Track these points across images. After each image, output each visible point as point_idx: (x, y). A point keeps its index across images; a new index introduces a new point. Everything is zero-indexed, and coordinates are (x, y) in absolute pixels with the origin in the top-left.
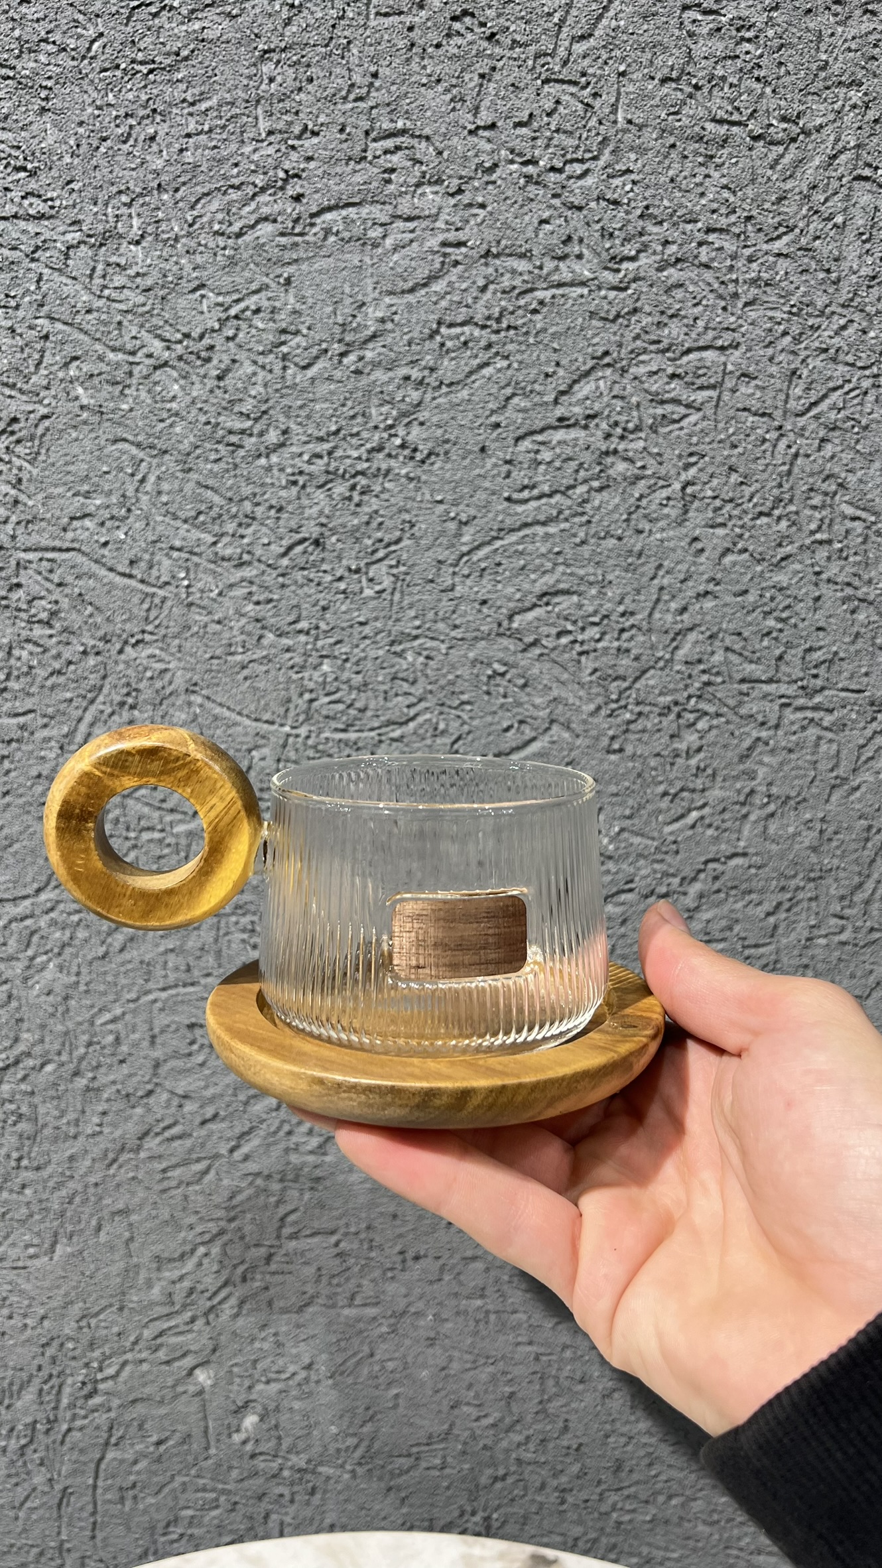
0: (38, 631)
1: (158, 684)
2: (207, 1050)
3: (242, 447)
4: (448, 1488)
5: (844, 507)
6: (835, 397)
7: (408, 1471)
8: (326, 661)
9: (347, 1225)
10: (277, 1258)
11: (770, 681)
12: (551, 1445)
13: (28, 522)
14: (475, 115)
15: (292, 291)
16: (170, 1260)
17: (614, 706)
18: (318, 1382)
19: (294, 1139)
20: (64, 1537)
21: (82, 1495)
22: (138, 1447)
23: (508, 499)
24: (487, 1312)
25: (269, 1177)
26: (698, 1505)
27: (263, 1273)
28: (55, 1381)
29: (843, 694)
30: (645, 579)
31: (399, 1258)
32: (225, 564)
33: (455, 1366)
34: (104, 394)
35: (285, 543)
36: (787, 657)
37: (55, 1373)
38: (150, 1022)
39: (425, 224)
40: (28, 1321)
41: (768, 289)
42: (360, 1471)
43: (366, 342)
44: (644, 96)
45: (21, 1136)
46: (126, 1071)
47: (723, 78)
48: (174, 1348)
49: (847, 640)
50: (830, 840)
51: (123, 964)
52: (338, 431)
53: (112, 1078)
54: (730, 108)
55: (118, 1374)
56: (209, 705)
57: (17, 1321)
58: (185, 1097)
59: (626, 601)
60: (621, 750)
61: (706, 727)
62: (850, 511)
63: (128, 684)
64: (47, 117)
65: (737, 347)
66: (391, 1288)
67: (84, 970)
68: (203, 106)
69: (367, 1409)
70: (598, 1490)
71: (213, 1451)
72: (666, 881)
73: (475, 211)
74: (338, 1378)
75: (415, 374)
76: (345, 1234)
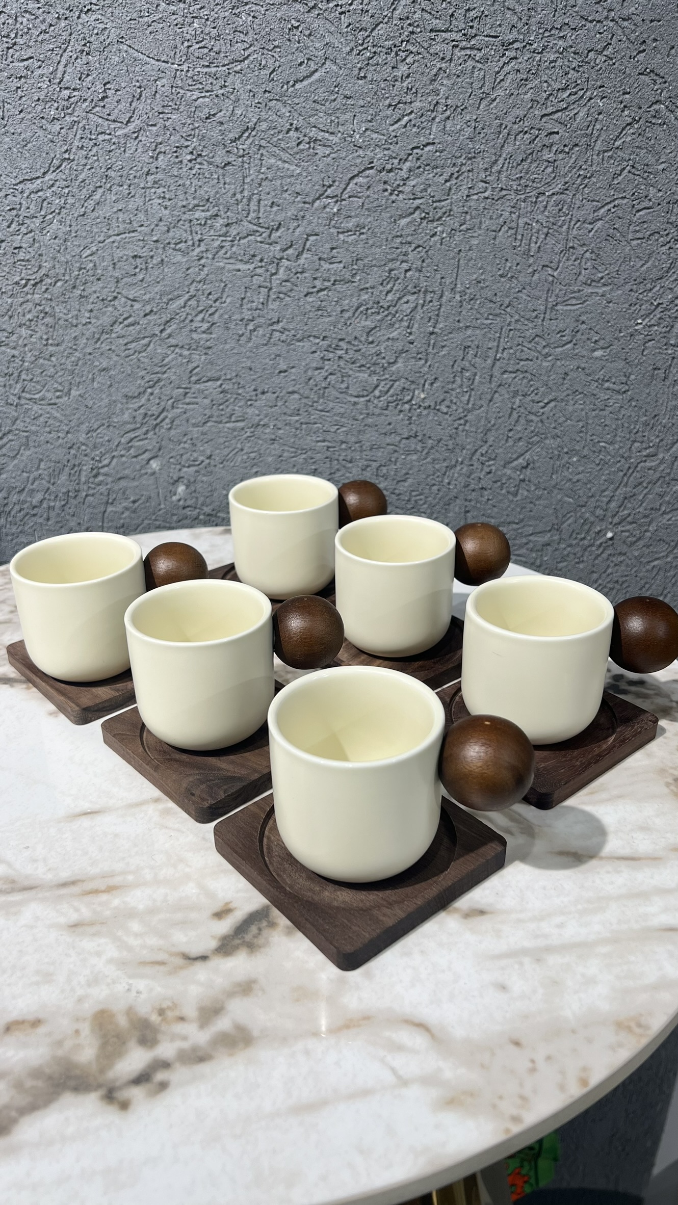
1: (102, 38)
8: (196, 20)
9: (225, 374)
10: (189, 395)
11: (447, 31)
16: (133, 397)
17: (361, 48)
18: (215, 466)
19: (194, 325)
22: (124, 504)
24: (301, 423)
25: (182, 347)
27: (183, 404)
28: (76, 469)
29: (487, 39)
31: (254, 393)
33: (285, 454)
36: (455, 14)
37: (77, 463)
38: (112, 255)
40: (60, 434)
45: (47, 325)
46: (101, 285)
48: (138, 448)
50: (480, 133)
51: (94, 219)
53: (94, 289)
55: (110, 463)
56: (131, 51)
57: (53, 435)
58: (134, 300)
60: (365, 77)
61: (412, 61)
63: (84, 39)
66: (250, 411)
67: (74, 224)
71: (162, 506)
72: (391, 161)
74: (225, 463)
76: (225, 380)
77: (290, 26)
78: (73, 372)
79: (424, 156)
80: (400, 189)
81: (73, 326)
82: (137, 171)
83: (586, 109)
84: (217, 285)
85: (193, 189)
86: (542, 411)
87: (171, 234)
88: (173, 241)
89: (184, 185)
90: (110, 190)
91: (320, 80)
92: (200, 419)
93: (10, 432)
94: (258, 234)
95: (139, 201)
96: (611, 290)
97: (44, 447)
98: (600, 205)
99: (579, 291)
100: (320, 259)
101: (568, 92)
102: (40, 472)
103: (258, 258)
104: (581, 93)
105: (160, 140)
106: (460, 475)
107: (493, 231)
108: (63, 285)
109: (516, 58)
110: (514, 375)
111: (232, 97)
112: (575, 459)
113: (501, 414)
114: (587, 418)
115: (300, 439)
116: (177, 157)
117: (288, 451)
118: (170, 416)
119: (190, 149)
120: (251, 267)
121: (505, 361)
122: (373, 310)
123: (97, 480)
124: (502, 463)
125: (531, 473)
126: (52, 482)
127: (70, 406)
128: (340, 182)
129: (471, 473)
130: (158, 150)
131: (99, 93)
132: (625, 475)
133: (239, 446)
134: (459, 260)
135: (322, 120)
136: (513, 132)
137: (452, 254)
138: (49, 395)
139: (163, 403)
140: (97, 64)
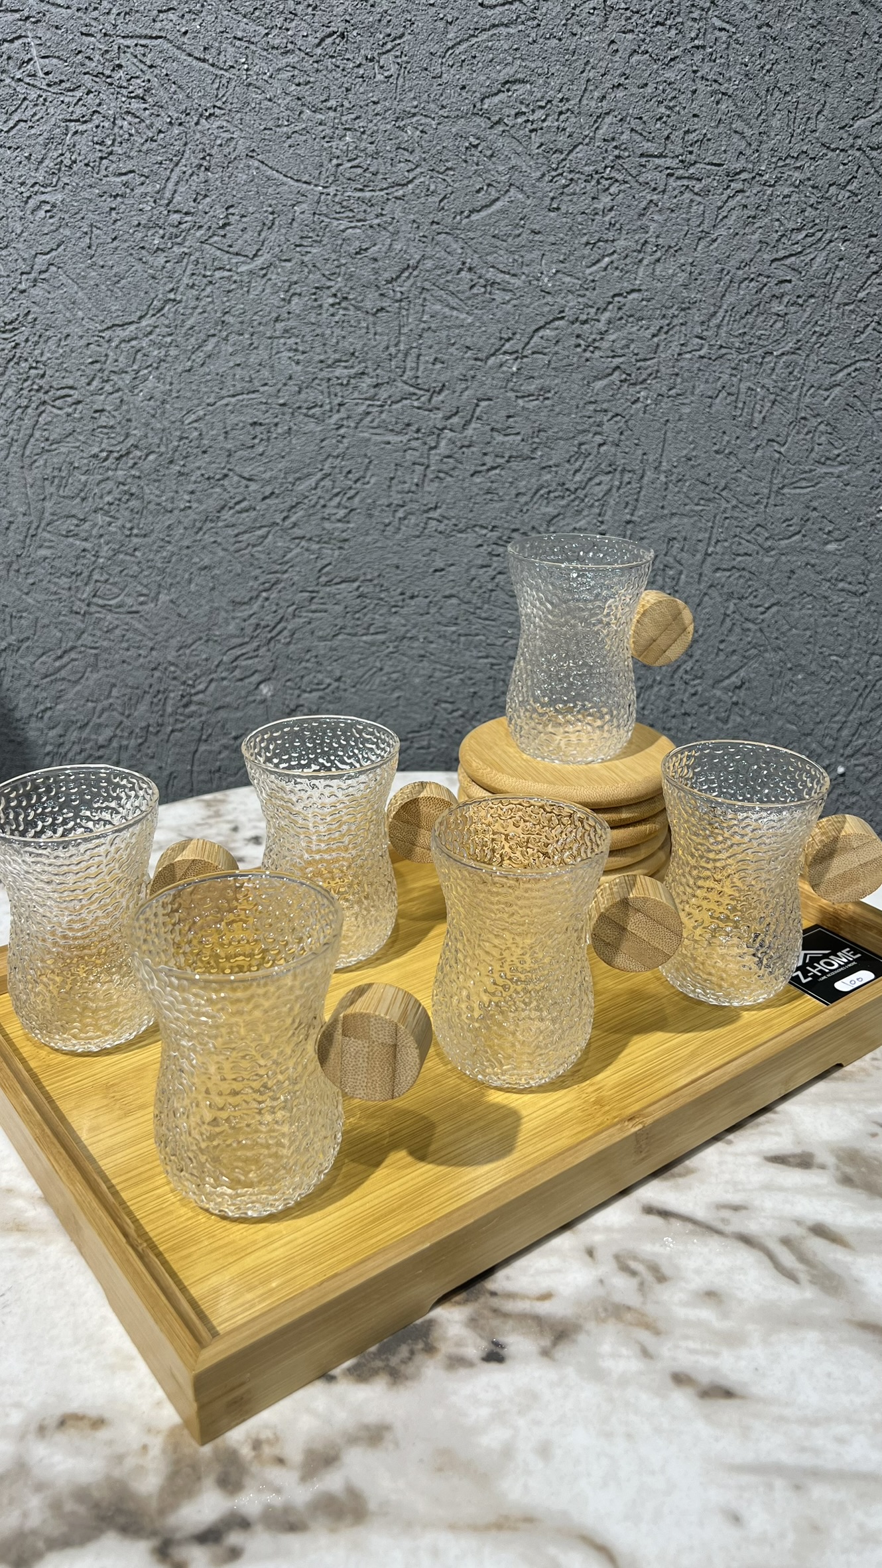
77: (467, 144)
79: (628, 305)
80: (597, 344)
81: (167, 511)
82: (264, 317)
83: (824, 253)
84: (359, 460)
85: (334, 340)
86: (761, 617)
87: (303, 396)
88: (305, 405)
89: (323, 335)
90: (226, 339)
91: (502, 211)
93: (73, 648)
94: (414, 397)
95: (263, 354)
96: (849, 470)
97: (119, 668)
98: (838, 368)
99: (811, 471)
100: (492, 429)
101: (804, 233)
102: (111, 701)
103: (414, 428)
104: (819, 234)
105: (295, 278)
106: (658, 696)
107: (710, 397)
108: (156, 459)
109: (742, 191)
110: (728, 574)
111: (390, 228)
112: (800, 677)
113: (712, 621)
114: (817, 626)
115: (456, 654)
116: (316, 300)
117: (441, 670)
118: (289, 627)
119: (333, 290)
120: (405, 438)
121: (718, 557)
122: (556, 494)
123: (187, 711)
124: (711, 682)
125: (746, 695)
127: (157, 615)
128: (522, 335)
129: (671, 696)
130: (292, 291)
131: (219, 219)
132: (861, 695)
133: (378, 664)
134: (665, 433)
135: (503, 259)
136: (737, 280)
137: (658, 425)
138: (130, 601)
139: (281, 611)
140: (218, 183)
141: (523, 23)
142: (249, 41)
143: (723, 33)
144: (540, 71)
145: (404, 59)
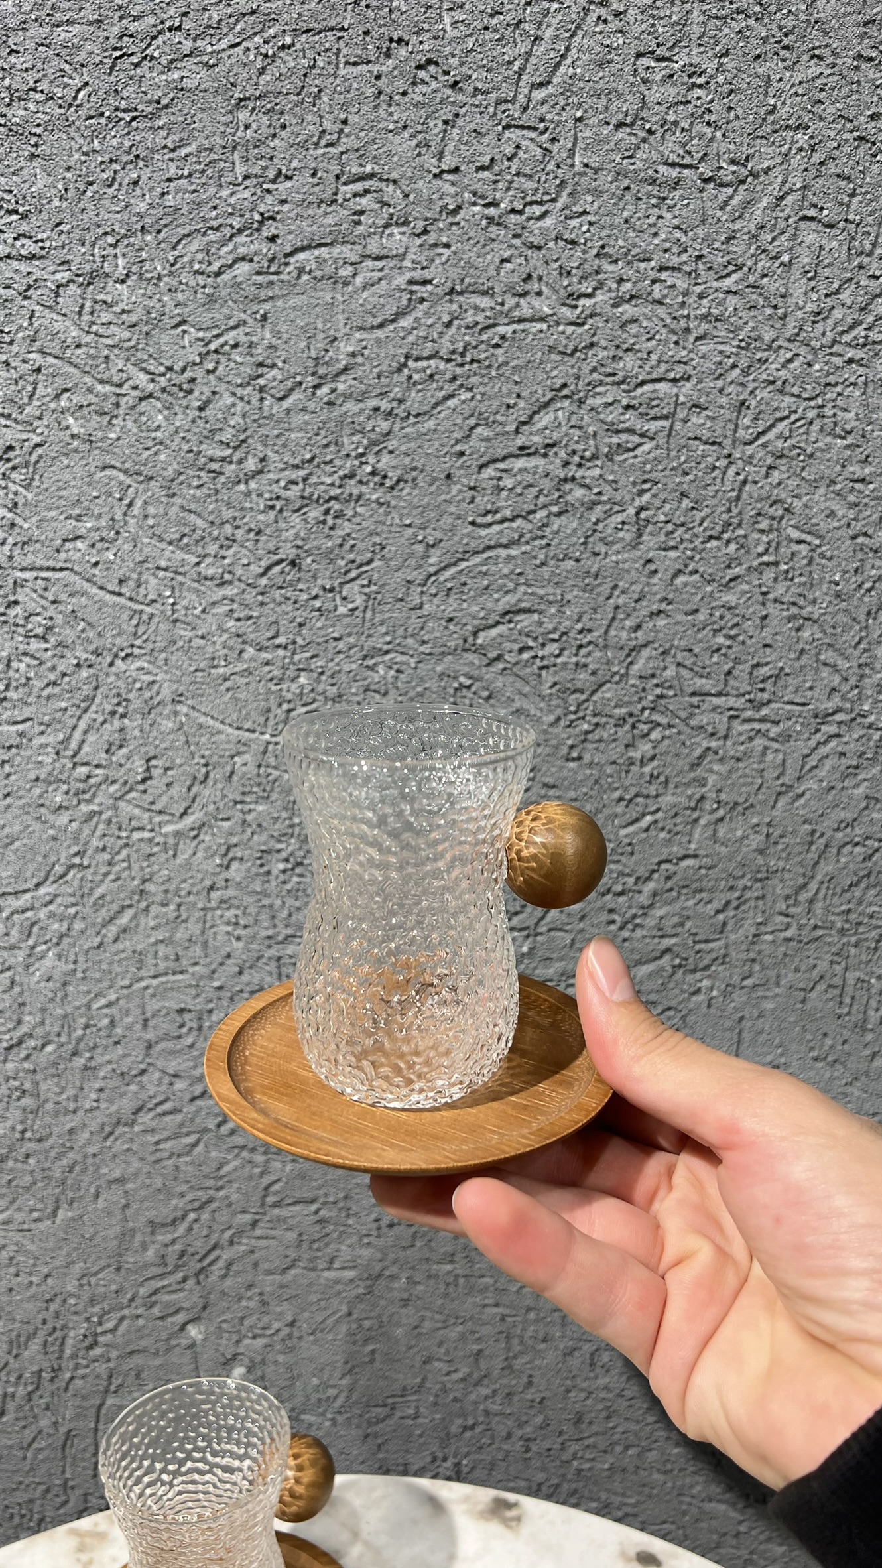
0: (35, 645)
1: (147, 695)
2: (195, 1033)
3: (222, 473)
4: (421, 1436)
5: (790, 531)
6: (781, 426)
7: (383, 1420)
8: (302, 674)
9: (326, 1195)
10: (261, 1224)
11: (719, 694)
12: (516, 1398)
13: (24, 543)
14: (439, 160)
15: (268, 327)
16: (164, 1225)
17: (573, 717)
18: (300, 1338)
20: (68, 1475)
21: (84, 1438)
23: (473, 523)
24: (457, 1276)
25: (253, 1150)
26: (652, 1456)
27: (249, 1238)
28: (58, 1334)
29: (789, 707)
30: (602, 598)
31: (375, 1225)
32: (208, 583)
33: (427, 1324)
34: (93, 424)
35: (264, 563)
36: (736, 672)
37: (58, 1326)
38: (143, 1008)
39: (392, 263)
40: (34, 1279)
41: (718, 324)
42: (340, 1419)
43: (338, 374)
44: (600, 141)
45: (24, 1110)
46: (120, 1052)
47: (676, 123)
48: (167, 1305)
49: (792, 656)
50: (776, 843)
51: (116, 954)
52: (312, 459)
53: (107, 1057)
54: (681, 152)
55: (116, 1327)
56: (194, 714)
57: (23, 1279)
58: (175, 1076)
59: (585, 618)
60: (579, 758)
61: (659, 737)
62: (796, 534)
63: (119, 695)
64: (37, 163)
65: (688, 379)
66: (367, 1253)
67: (81, 959)
68: (183, 152)
69: (347, 1362)
70: (560, 1440)
72: (622, 880)
73: (441, 250)
74: (319, 1335)
75: (384, 405)
76: (325, 1203)
77: (456, 685)
78: (63, 1182)
79: (679, 874)
80: (638, 921)
81: (69, 1112)
82: (193, 885)
85: (286, 912)
87: (245, 978)
89: (271, 906)
90: (146, 910)
92: (277, 1263)
95: (194, 928)
105: (234, 840)
107: (801, 990)
108: (55, 1050)
109: (838, 735)
115: (453, 1301)
116: (262, 865)
117: (432, 1319)
118: (226, 1256)
119: (284, 855)
123: (91, 1353)
126: (14, 1352)
127: (54, 1235)
130: (231, 855)
131: (138, 772)
133: (345, 1311)
134: (740, 1033)
136: (835, 843)
137: (728, 1024)
138: (19, 1217)
139: (214, 1238)
140: (137, 733)
141: (527, 543)
142: (176, 572)
143: (802, 546)
144: (551, 598)
145: (373, 588)
